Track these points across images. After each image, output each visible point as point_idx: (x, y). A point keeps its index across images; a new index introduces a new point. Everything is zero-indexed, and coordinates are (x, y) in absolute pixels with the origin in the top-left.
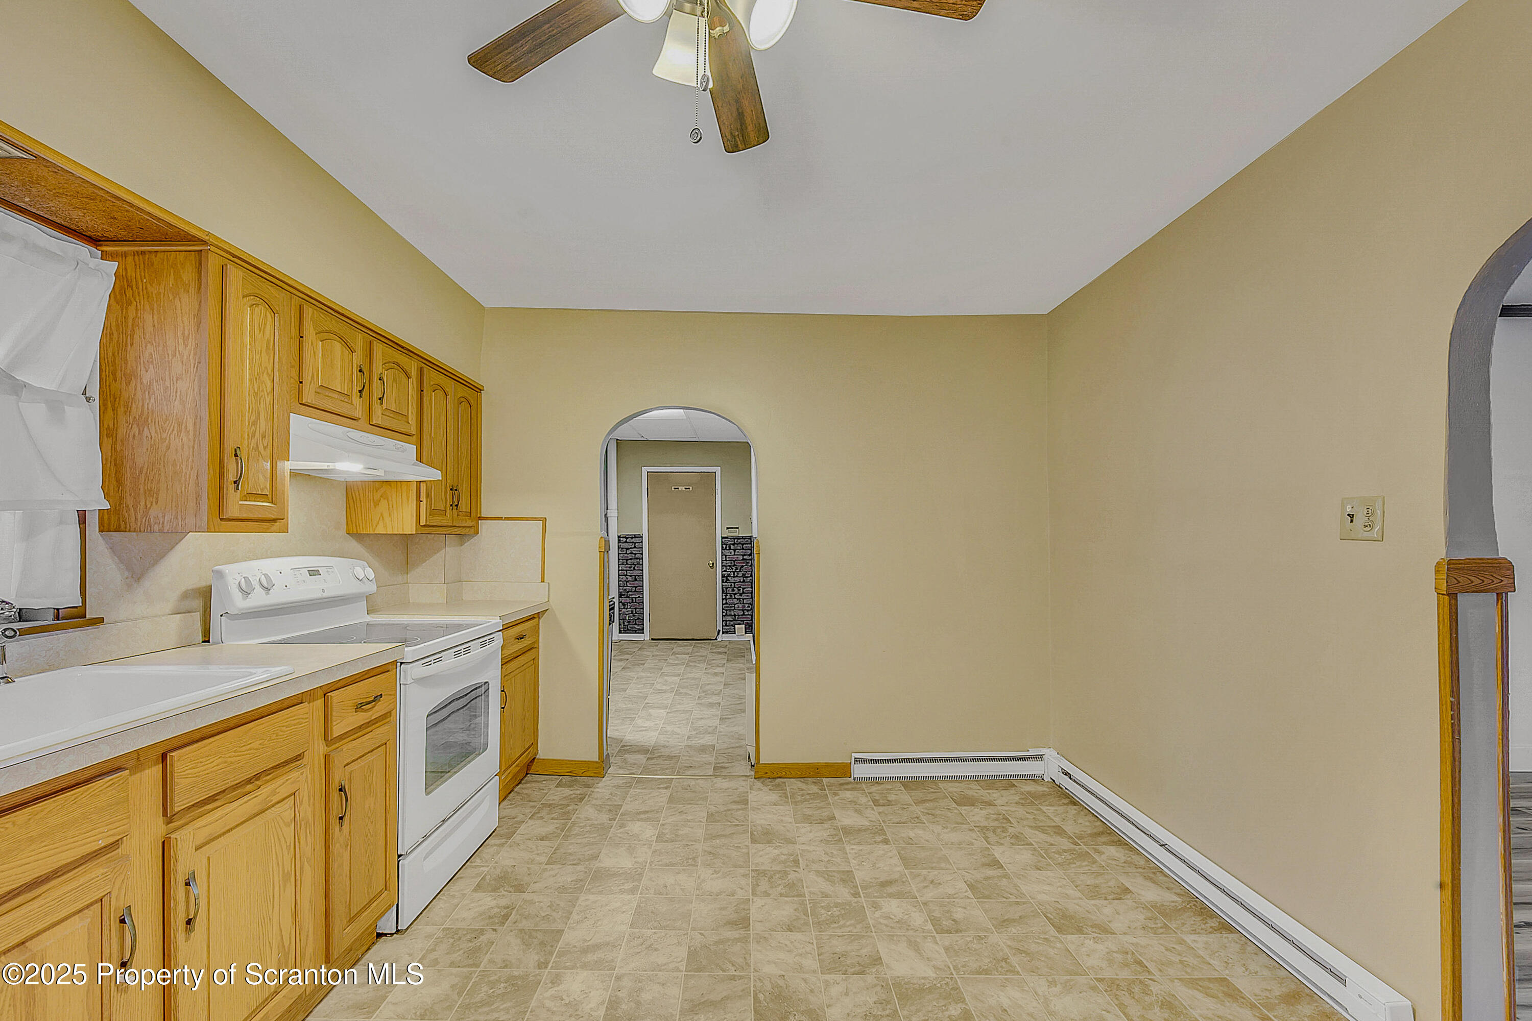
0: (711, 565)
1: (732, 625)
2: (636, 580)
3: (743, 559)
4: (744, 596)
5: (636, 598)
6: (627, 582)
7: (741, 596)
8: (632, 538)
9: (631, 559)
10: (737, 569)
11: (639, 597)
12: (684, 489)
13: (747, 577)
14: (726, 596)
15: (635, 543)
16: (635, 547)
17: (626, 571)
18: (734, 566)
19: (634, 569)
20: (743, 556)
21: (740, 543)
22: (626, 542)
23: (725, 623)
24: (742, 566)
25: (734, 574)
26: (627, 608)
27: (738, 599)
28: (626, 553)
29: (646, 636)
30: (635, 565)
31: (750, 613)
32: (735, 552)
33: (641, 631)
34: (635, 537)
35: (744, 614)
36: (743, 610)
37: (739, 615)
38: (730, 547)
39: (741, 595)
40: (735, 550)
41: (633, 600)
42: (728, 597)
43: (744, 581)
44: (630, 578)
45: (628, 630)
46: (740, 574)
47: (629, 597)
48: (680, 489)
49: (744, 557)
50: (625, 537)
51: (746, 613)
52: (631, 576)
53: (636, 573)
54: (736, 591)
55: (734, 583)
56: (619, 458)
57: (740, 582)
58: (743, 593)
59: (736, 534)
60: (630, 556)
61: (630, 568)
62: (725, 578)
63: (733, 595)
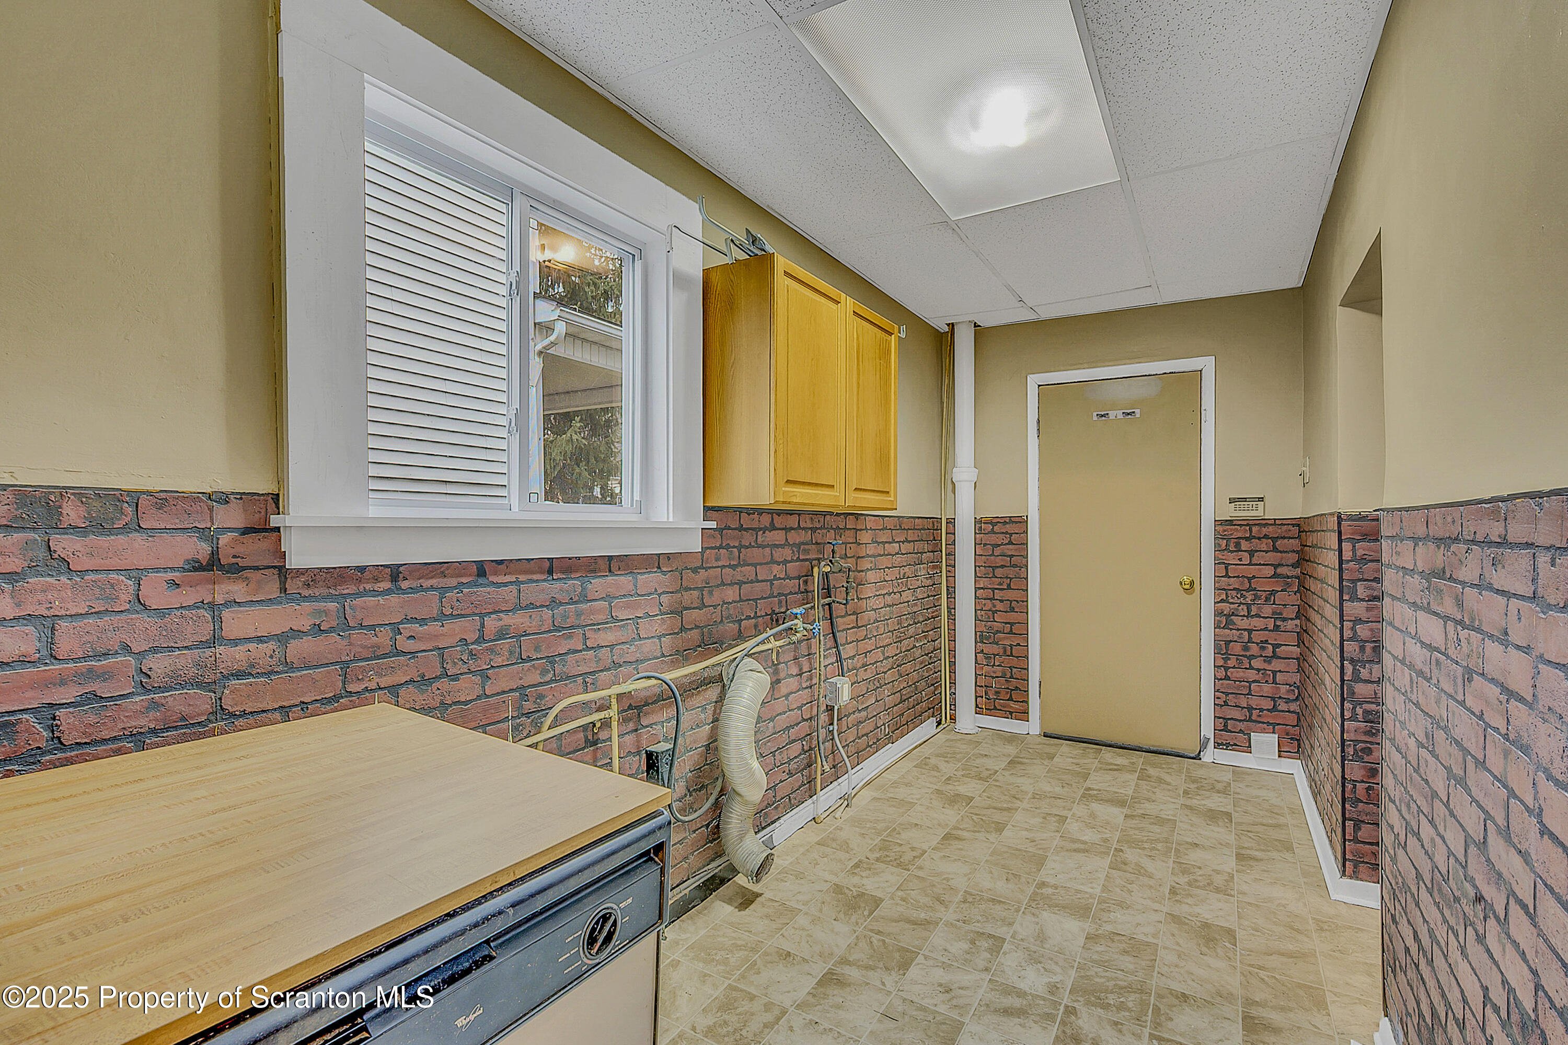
0: (1187, 587)
1: (1241, 731)
2: (1012, 609)
3: (1275, 575)
4: (1276, 665)
5: (1011, 646)
6: (994, 612)
7: (1270, 663)
8: (1005, 523)
9: (1003, 566)
10: (1256, 597)
11: (1018, 645)
12: (1120, 416)
13: (1284, 620)
14: (1226, 660)
15: (1011, 534)
16: (1010, 543)
17: (993, 589)
18: (1247, 591)
19: (1009, 587)
20: (1276, 566)
21: (1266, 537)
22: (993, 532)
23: (1223, 725)
24: (1273, 592)
25: (1249, 611)
26: (994, 665)
27: (1258, 670)
28: (992, 555)
29: (1033, 727)
30: (1011, 579)
31: (1294, 707)
32: (1251, 556)
33: (1024, 715)
34: (1011, 520)
35: (1274, 709)
36: (1273, 699)
37: (1261, 710)
38: (1238, 545)
39: (1268, 660)
40: (1251, 553)
41: (1005, 651)
42: (1230, 663)
43: (1277, 628)
44: (999, 606)
45: (995, 708)
46: (1267, 610)
47: (997, 644)
48: (1112, 416)
49: (1279, 570)
50: (991, 523)
51: (1283, 706)
52: (1001, 601)
53: (1010, 595)
54: (1254, 649)
55: (1250, 631)
56: (977, 362)
57: (1266, 629)
58: (1275, 656)
59: (1259, 513)
60: (999, 561)
61: (1000, 584)
62: (1224, 620)
63: (1246, 661)
